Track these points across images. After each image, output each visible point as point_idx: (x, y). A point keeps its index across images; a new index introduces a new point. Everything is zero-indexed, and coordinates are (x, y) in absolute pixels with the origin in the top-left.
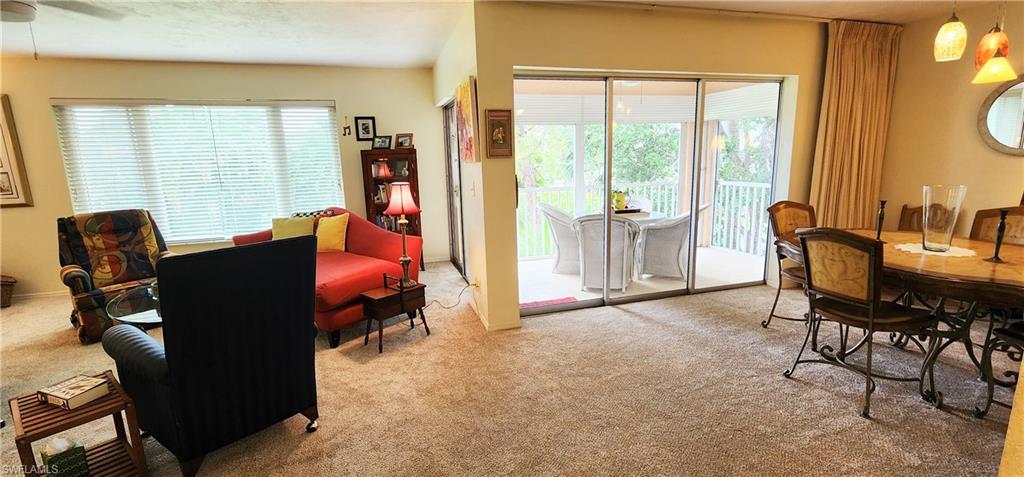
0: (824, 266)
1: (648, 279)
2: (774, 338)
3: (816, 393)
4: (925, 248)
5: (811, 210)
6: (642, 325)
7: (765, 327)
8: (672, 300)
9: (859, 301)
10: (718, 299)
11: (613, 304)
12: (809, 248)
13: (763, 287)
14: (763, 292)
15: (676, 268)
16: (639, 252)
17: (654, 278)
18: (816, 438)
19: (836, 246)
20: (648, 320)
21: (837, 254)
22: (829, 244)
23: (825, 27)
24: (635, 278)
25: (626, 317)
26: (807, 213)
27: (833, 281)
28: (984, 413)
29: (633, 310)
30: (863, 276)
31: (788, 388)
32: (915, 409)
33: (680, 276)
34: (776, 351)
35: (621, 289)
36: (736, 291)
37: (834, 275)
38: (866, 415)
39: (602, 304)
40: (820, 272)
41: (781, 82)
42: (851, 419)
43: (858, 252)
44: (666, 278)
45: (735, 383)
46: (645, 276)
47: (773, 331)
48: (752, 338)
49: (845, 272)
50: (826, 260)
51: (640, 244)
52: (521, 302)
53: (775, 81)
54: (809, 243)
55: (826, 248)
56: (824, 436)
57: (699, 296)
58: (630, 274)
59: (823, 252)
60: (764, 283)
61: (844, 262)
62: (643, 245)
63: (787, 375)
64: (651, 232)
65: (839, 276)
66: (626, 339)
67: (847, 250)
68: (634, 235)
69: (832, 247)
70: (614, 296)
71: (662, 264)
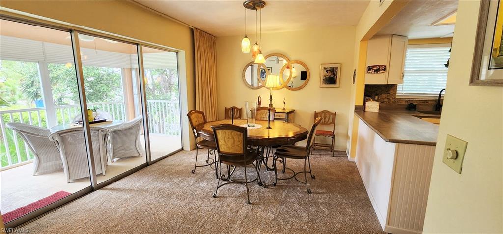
0: (225, 142)
1: (118, 161)
2: (200, 177)
3: (229, 200)
4: (248, 126)
5: (202, 113)
6: (128, 196)
7: (193, 173)
8: (141, 172)
9: (240, 154)
10: (165, 164)
11: (101, 187)
12: (217, 134)
13: (183, 151)
14: (184, 154)
15: (135, 151)
16: (110, 146)
17: (122, 159)
18: (240, 226)
19: (230, 131)
20: (130, 191)
21: (230, 136)
22: (227, 131)
23: (192, 30)
24: (109, 163)
25: (115, 194)
26: (202, 115)
27: (229, 147)
28: (276, 184)
29: (117, 187)
30: (241, 143)
31: (218, 203)
32: (259, 191)
33: (138, 155)
34: (203, 185)
35: (102, 173)
36: (171, 157)
37: (230, 145)
38: (249, 203)
39: (91, 190)
40: (224, 144)
41: (177, 53)
42: (246, 208)
43: (239, 133)
44: (129, 158)
45: (195, 212)
46: (115, 160)
47: (198, 174)
48: (191, 180)
49: (234, 143)
50: (226, 139)
51: (109, 141)
52: (2, 215)
53: (175, 52)
54: (217, 132)
55: (226, 133)
56: (242, 223)
57: (155, 165)
58: (106, 161)
59: (224, 135)
60: (182, 149)
61: (233, 138)
62: (112, 142)
63: (214, 196)
64: (116, 133)
65: (232, 145)
66: (120, 211)
67: (235, 133)
68: (105, 137)
69: (228, 132)
70: (99, 181)
71: (126, 150)
